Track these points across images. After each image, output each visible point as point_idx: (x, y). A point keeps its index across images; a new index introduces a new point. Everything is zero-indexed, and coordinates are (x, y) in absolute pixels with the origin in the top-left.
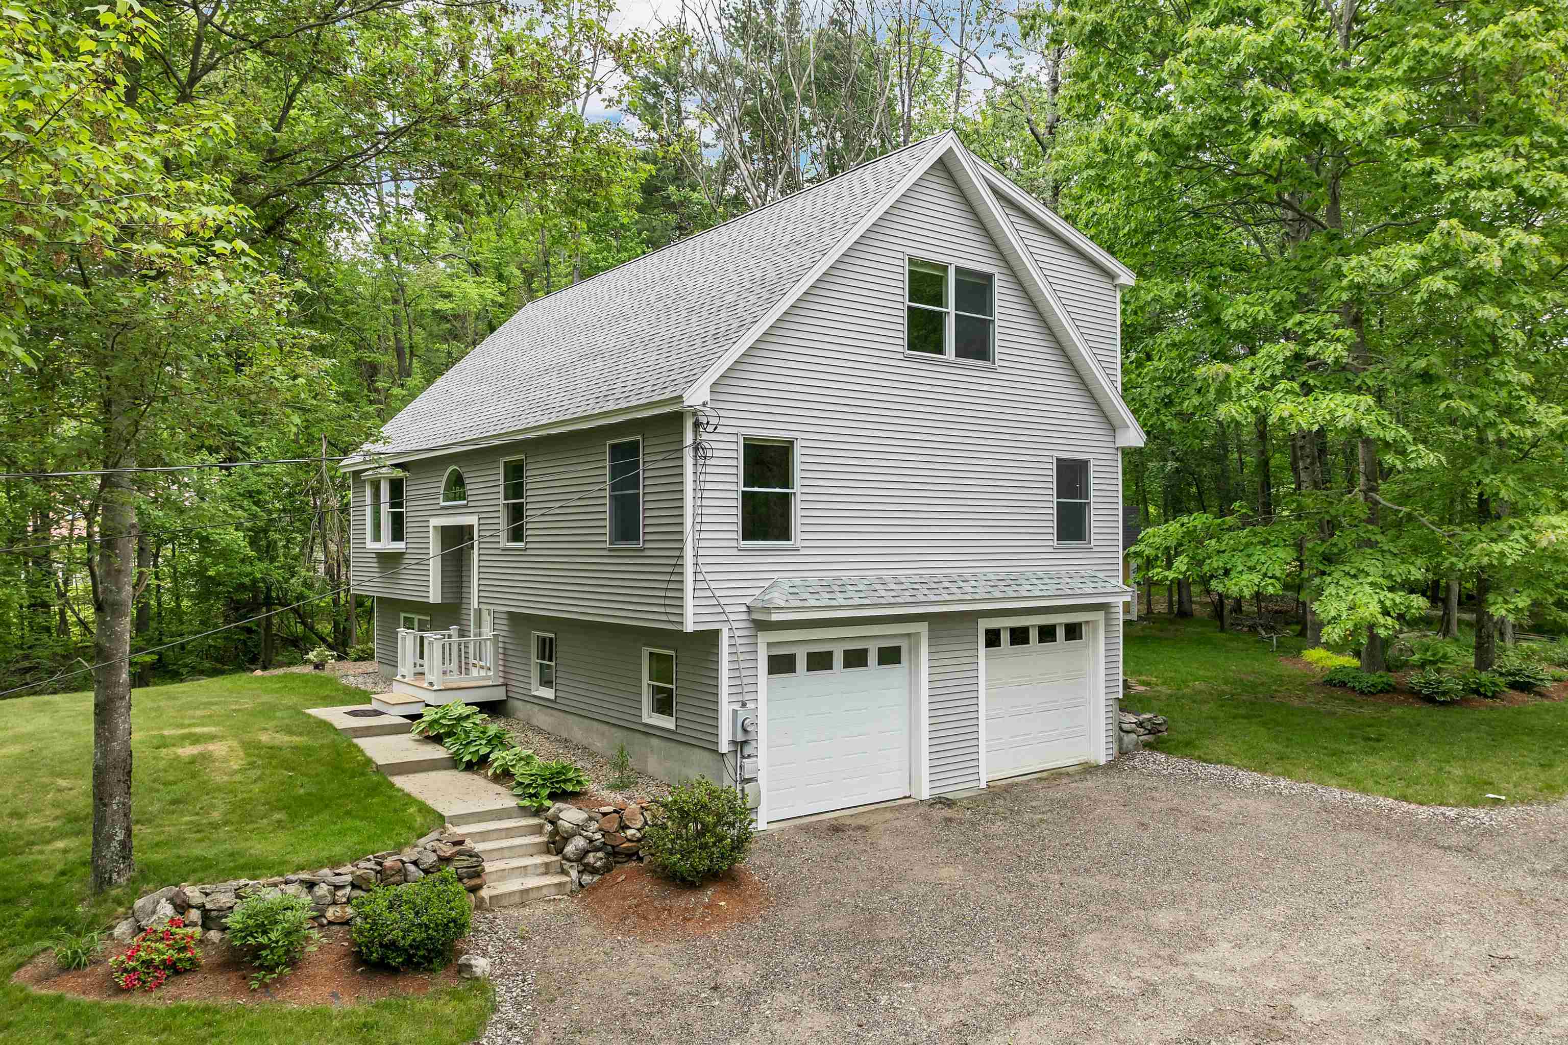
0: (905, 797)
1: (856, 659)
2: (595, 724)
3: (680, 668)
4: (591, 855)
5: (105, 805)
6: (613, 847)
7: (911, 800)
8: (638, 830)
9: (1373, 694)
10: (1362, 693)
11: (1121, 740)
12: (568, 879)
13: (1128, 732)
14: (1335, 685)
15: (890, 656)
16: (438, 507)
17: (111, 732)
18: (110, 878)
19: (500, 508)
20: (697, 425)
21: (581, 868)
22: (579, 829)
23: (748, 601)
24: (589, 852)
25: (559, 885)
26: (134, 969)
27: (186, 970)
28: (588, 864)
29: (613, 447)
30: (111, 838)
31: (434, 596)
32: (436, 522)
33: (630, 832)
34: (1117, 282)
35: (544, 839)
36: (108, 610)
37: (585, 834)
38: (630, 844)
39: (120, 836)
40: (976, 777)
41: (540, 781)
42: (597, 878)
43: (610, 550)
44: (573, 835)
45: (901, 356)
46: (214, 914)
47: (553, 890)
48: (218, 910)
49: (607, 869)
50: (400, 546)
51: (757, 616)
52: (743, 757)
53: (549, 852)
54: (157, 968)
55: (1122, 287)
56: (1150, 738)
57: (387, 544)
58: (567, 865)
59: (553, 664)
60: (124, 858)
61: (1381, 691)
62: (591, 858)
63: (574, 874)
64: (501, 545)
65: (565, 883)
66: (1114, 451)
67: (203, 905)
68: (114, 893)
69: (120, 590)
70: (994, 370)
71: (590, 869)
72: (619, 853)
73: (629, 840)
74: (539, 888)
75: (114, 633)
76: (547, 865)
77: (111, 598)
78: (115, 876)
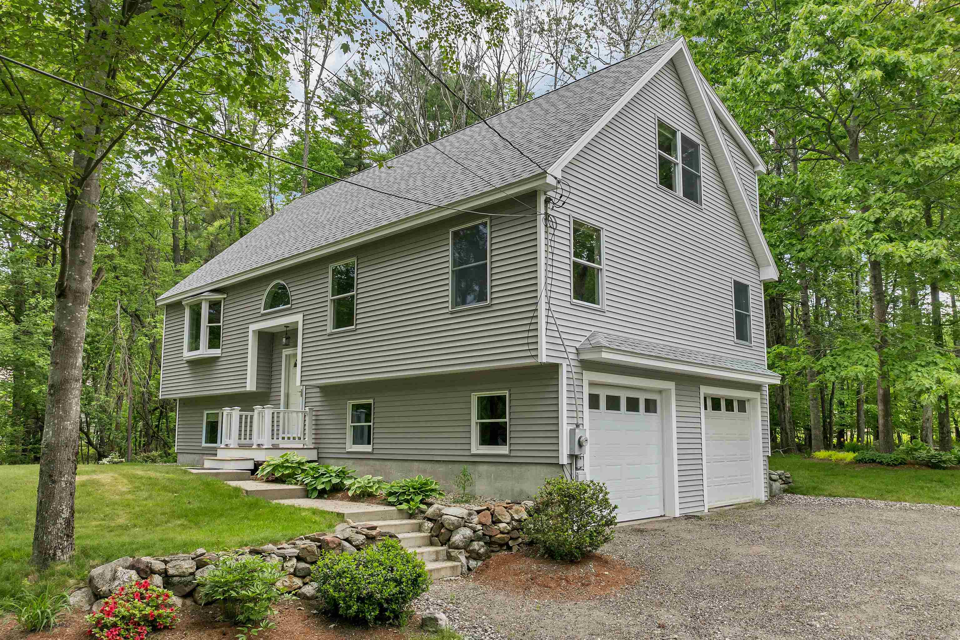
0: (661, 516)
1: (633, 405)
2: (416, 464)
3: (513, 403)
4: (475, 543)
5: (54, 482)
6: (490, 537)
7: (664, 518)
8: (507, 523)
9: (895, 465)
10: (888, 465)
11: (771, 486)
12: (459, 564)
13: (775, 481)
14: (866, 462)
15: (651, 406)
16: (259, 315)
17: (65, 411)
18: (55, 554)
19: (328, 303)
20: (548, 201)
21: (468, 555)
22: (464, 522)
23: (578, 345)
24: (472, 541)
25: (453, 568)
26: (115, 625)
27: (166, 628)
28: (473, 551)
29: (455, 234)
30: (58, 514)
31: (251, 385)
32: (254, 327)
33: (502, 525)
34: (757, 169)
35: (427, 534)
36: (70, 297)
37: (470, 525)
38: (503, 536)
39: (66, 515)
40: (702, 503)
41: (412, 490)
42: (480, 563)
43: (452, 313)
44: (457, 527)
45: (655, 186)
46: (176, 579)
47: (449, 572)
48: (180, 576)
49: (487, 555)
50: (216, 352)
51: (586, 356)
52: (577, 469)
53: (432, 544)
54: (137, 624)
55: (759, 173)
56: (785, 486)
57: (204, 351)
58: (454, 553)
59: (371, 424)
60: (68, 536)
61: (900, 464)
62: (476, 546)
63: (464, 560)
64: (328, 332)
65: (457, 566)
66: (759, 283)
67: (166, 571)
68: (59, 568)
69: (82, 279)
70: (701, 210)
71: (474, 555)
72: (495, 543)
73: (502, 533)
74: (438, 570)
75: (74, 318)
76: (437, 552)
77: (74, 285)
78: (59, 553)
